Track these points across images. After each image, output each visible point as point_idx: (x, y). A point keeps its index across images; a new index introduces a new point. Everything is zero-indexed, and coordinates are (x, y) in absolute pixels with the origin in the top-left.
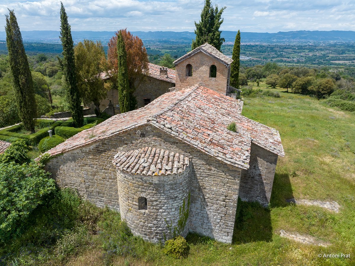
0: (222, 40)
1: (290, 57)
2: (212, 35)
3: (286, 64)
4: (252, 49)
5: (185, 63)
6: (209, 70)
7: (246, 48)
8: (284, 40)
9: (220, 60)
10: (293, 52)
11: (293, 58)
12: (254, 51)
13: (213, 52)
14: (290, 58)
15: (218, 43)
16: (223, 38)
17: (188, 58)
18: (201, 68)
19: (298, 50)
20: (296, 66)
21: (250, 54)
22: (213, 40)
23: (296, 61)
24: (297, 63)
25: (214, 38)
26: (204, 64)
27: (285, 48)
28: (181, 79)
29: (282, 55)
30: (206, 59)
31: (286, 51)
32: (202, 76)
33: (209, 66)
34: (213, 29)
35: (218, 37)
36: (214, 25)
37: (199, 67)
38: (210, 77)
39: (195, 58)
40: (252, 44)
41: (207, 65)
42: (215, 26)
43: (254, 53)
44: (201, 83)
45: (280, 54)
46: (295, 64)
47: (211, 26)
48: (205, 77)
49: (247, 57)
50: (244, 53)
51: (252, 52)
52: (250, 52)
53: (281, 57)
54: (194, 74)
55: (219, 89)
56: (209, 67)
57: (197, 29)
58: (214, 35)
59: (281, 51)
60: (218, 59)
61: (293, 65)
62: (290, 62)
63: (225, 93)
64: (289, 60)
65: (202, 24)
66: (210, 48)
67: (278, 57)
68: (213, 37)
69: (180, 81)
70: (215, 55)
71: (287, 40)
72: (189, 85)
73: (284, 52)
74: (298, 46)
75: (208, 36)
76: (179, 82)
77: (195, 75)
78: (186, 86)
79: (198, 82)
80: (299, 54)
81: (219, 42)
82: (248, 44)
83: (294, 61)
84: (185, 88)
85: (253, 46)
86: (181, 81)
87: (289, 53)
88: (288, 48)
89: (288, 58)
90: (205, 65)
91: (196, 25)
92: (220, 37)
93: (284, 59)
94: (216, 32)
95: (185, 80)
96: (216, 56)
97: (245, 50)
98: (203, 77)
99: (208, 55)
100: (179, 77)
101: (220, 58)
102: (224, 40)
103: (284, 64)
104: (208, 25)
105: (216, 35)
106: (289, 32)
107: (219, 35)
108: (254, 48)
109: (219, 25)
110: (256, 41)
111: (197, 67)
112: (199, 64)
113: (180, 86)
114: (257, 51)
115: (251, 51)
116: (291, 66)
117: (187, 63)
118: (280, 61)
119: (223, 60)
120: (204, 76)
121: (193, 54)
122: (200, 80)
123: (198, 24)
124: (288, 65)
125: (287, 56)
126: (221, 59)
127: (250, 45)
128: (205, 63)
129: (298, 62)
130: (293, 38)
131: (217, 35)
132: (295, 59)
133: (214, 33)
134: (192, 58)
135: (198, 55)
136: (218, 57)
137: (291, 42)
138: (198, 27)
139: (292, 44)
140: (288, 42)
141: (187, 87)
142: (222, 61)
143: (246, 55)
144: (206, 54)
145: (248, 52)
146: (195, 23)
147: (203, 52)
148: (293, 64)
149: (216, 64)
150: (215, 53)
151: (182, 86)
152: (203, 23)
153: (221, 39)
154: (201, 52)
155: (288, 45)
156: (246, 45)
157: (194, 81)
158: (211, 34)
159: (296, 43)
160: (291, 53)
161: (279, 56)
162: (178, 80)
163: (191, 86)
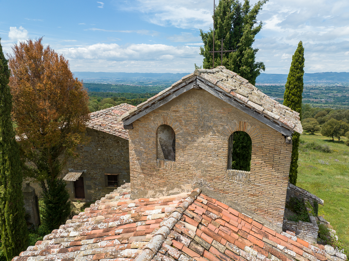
0: (259, 67)
1: (317, 97)
2: (238, 56)
3: (314, 104)
4: (278, 90)
5: (154, 121)
6: (226, 146)
7: (271, 89)
8: (310, 81)
9: (266, 117)
10: (321, 93)
11: (321, 99)
12: (280, 91)
13: (241, 91)
14: (318, 99)
15: (250, 73)
16: (262, 63)
17: (160, 108)
18: (201, 139)
19: (325, 91)
20: (325, 106)
21: (275, 94)
22: (240, 66)
23: (325, 102)
24: (326, 104)
25: (241, 62)
26: (209, 128)
27: (312, 89)
28: (143, 166)
29: (309, 95)
30: (217, 111)
31: (313, 92)
32: (203, 162)
33: (225, 135)
34: (240, 44)
35: (250, 60)
36: (241, 36)
37: (193, 136)
38: (228, 168)
39: (181, 109)
40: (277, 85)
41: (218, 132)
42: (243, 37)
43: (280, 93)
44: (201, 184)
45: (307, 94)
46: (323, 105)
47: (235, 37)
48: (213, 166)
49: (273, 97)
50: (270, 94)
51: (278, 93)
52: (276, 93)
53: (308, 98)
54: (180, 156)
55: (260, 209)
56: (227, 138)
57: (205, 45)
58: (241, 55)
59: (308, 92)
60: (257, 113)
61: (321, 106)
62: (317, 103)
63: (280, 224)
64: (317, 100)
65: (215, 34)
66: (230, 80)
67: (305, 98)
68: (240, 60)
69: (143, 169)
70: (246, 99)
71: (314, 81)
72: (165, 185)
73: (311, 92)
74: (325, 87)
75: (228, 58)
76: (140, 173)
77: (182, 159)
78: (159, 185)
79: (192, 178)
80: (327, 95)
81: (252, 70)
82: (273, 85)
83: (322, 102)
84: (156, 192)
85: (279, 87)
86: (145, 171)
87: (316, 94)
88: (315, 89)
89: (315, 98)
90: (214, 132)
91: (203, 38)
92: (253, 61)
93: (311, 100)
94: (245, 50)
95: (154, 168)
96: (250, 103)
97: (270, 91)
98: (207, 167)
99: (220, 100)
100: (138, 159)
101: (266, 111)
102: (264, 66)
103: (312, 104)
104: (228, 35)
105: (246, 56)
106: (315, 73)
107: (252, 57)
108: (279, 89)
109: (252, 36)
110: (281, 82)
111: (189, 135)
112: (193, 128)
113: (143, 185)
114: (283, 91)
115: (276, 91)
116: (319, 106)
117: (160, 122)
118: (307, 101)
119: (277, 117)
120: (211, 162)
121: (174, 97)
122: (198, 173)
123: (206, 35)
124: (316, 105)
125: (314, 97)
126: (269, 113)
127: (276, 86)
128: (212, 124)
129: (327, 102)
130: (320, 79)
131: (248, 55)
132: (323, 99)
133: (241, 51)
134: (173, 108)
135: (192, 100)
136: (260, 108)
137: (317, 83)
138: (208, 40)
139: (318, 85)
140: (314, 83)
141: (161, 189)
142: (275, 122)
143: (272, 95)
144: (216, 95)
145: (273, 93)
146: (200, 34)
147: (206, 88)
148: (321, 104)
149: (249, 130)
150: (245, 94)
151: (147, 184)
152: (218, 30)
153: (256, 65)
154: (201, 89)
155: (314, 85)
156: (272, 86)
157: (181, 174)
158: (234, 54)
159: (323, 84)
160: (318, 94)
161: (305, 96)
162: (136, 166)
163: (173, 189)
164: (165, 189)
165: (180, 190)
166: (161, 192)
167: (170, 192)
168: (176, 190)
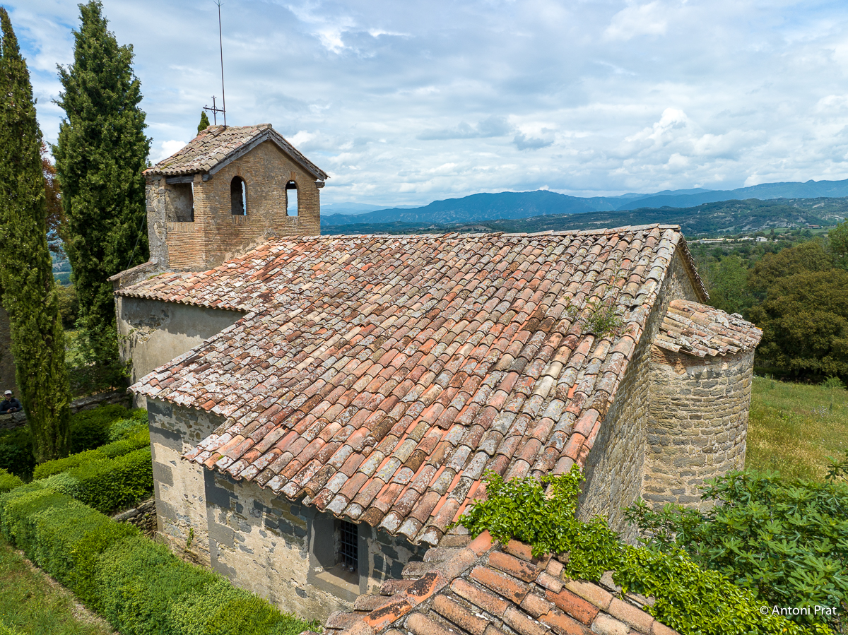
5: (228, 172)
6: (284, 193)
26: (273, 179)
28: (219, 224)
30: (277, 163)
32: (270, 211)
33: (284, 184)
37: (262, 185)
39: (251, 160)
41: (279, 182)
44: (270, 234)
48: (277, 214)
54: (253, 208)
69: (218, 229)
72: (240, 243)
77: (254, 211)
78: (236, 244)
79: (262, 230)
86: (221, 232)
98: (273, 215)
100: (214, 218)
111: (259, 185)
112: (261, 179)
113: (219, 248)
117: (233, 174)
120: (275, 211)
121: (253, 146)
122: (268, 223)
128: (274, 175)
134: (245, 159)
135: (264, 151)
141: (238, 248)
147: (276, 141)
149: (297, 179)
151: (223, 246)
154: (271, 140)
157: (254, 227)
162: (211, 227)
163: (248, 245)
164: (241, 247)
165: (255, 244)
166: (238, 251)
167: (247, 249)
168: (251, 246)
